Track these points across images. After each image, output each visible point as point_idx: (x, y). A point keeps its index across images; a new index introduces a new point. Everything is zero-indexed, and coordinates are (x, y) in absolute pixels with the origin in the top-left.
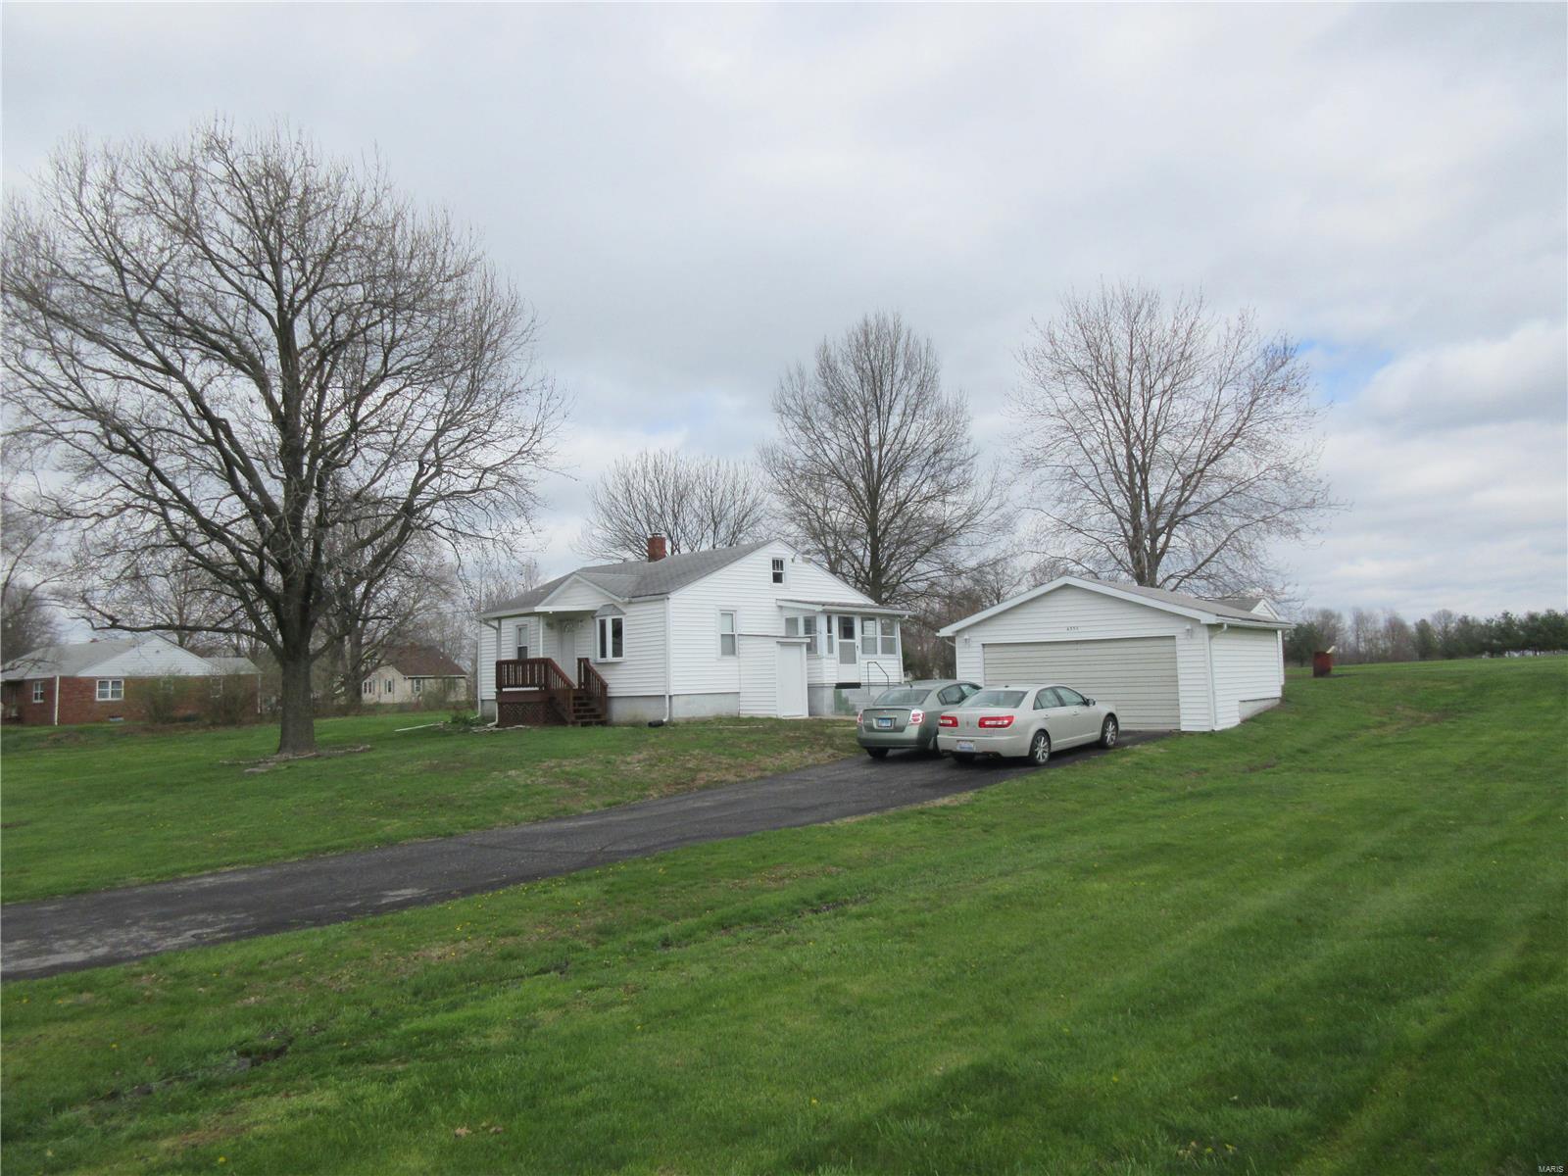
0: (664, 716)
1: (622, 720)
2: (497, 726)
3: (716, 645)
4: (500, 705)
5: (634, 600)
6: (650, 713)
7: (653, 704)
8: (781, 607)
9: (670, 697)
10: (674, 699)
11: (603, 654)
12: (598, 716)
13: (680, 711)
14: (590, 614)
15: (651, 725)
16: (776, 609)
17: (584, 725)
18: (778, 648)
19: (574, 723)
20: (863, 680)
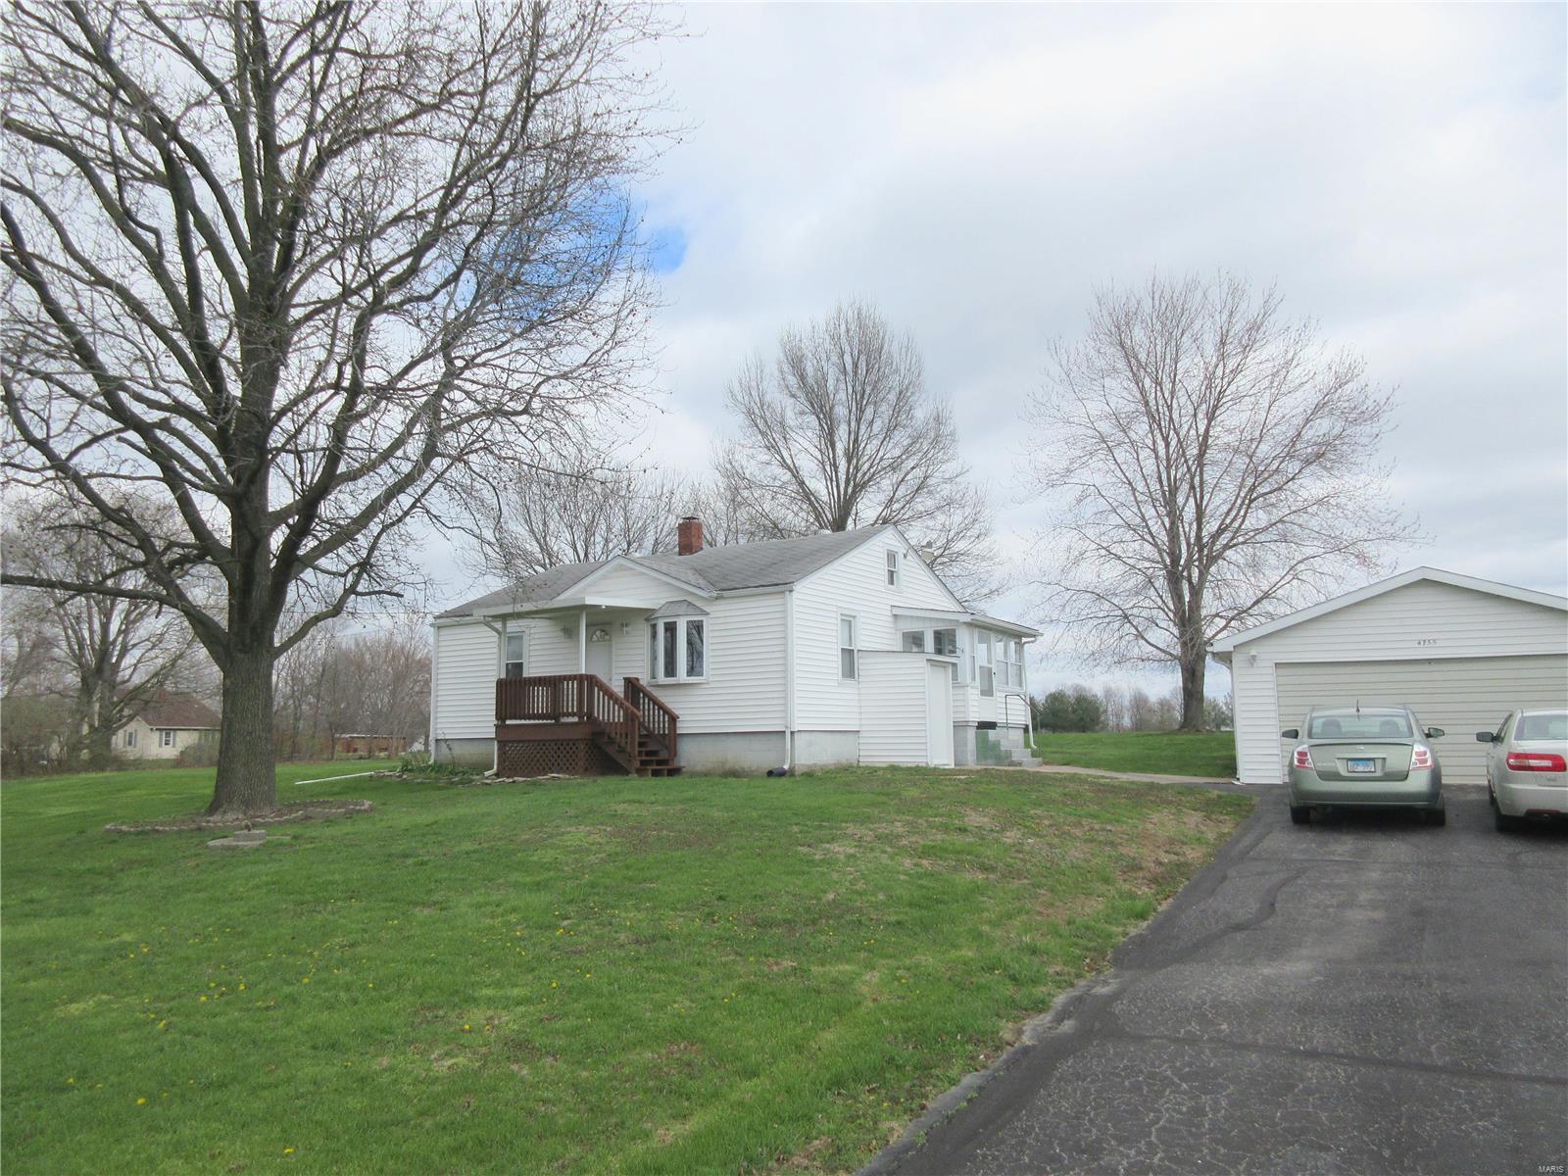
0: (784, 762)
1: (699, 768)
2: (497, 775)
3: (836, 661)
4: (502, 744)
5: (725, 594)
6: (758, 757)
7: (757, 744)
8: (895, 616)
9: (792, 733)
10: (796, 736)
11: (670, 670)
12: (665, 762)
13: (806, 755)
14: (647, 615)
15: (770, 773)
16: (891, 619)
17: (656, 773)
18: (928, 668)
19: (640, 772)
20: (1000, 719)
